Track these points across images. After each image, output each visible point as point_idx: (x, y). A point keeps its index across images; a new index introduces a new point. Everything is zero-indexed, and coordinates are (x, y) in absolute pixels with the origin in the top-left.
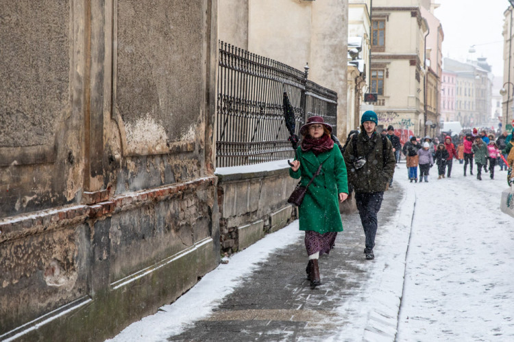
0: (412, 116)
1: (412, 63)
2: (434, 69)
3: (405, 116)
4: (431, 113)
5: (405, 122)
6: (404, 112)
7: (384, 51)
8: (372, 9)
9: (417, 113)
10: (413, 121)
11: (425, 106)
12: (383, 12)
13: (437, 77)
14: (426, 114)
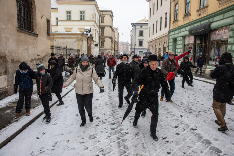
0: (110, 51)
1: (110, 38)
2: (117, 41)
3: (109, 51)
4: (116, 50)
5: (108, 52)
6: (108, 50)
7: (104, 35)
8: (100, 26)
9: (112, 50)
10: (110, 52)
11: (115, 49)
12: (103, 27)
13: (117, 43)
14: (115, 50)
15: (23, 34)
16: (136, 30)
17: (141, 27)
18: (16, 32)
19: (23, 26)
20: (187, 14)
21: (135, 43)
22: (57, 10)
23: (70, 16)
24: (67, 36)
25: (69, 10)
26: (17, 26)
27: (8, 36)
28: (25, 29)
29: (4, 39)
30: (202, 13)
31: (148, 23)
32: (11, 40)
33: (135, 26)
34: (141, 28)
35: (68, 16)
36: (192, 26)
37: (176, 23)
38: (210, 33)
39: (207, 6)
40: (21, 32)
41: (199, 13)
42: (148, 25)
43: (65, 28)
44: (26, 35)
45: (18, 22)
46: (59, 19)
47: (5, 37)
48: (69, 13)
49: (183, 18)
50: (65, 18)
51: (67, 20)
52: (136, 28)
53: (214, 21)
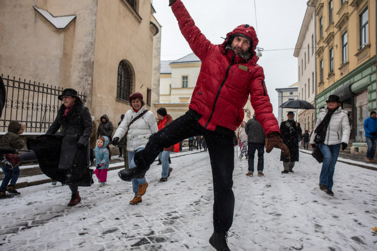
15: (120, 104)
16: (283, 98)
17: (291, 93)
18: (115, 102)
19: (122, 96)
20: (331, 74)
21: (282, 117)
22: (170, 75)
23: (187, 82)
24: (178, 108)
25: (185, 74)
26: (116, 96)
27: (108, 105)
28: (123, 99)
29: (105, 108)
30: (344, 71)
31: (297, 88)
32: (110, 108)
33: (282, 92)
34: (291, 95)
35: (183, 82)
36: (336, 89)
37: (322, 86)
38: (353, 96)
39: (348, 63)
40: (119, 102)
41: (342, 71)
42: (297, 91)
43: (180, 98)
44: (124, 105)
45: (117, 92)
46: (172, 87)
47: (105, 106)
48: (185, 78)
49: (328, 79)
50: (180, 86)
51: (183, 87)
52: (283, 95)
53: (355, 81)
